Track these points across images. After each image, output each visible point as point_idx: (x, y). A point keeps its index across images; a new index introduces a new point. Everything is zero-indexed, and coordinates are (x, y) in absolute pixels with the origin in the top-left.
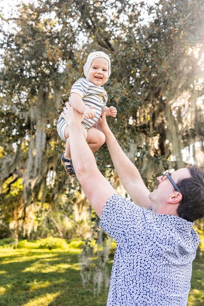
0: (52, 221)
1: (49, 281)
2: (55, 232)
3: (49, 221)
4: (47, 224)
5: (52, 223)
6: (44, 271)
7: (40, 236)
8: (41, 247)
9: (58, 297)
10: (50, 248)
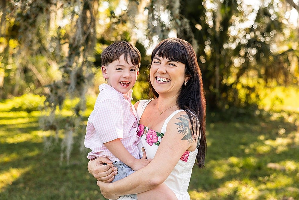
0: (30, 70)
1: (18, 153)
2: (37, 87)
3: (25, 70)
4: (23, 74)
5: (30, 74)
6: (10, 140)
7: (12, 92)
8: (14, 110)
9: (28, 173)
10: (29, 111)
